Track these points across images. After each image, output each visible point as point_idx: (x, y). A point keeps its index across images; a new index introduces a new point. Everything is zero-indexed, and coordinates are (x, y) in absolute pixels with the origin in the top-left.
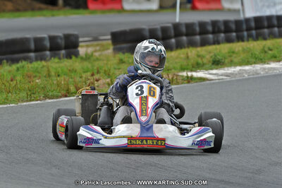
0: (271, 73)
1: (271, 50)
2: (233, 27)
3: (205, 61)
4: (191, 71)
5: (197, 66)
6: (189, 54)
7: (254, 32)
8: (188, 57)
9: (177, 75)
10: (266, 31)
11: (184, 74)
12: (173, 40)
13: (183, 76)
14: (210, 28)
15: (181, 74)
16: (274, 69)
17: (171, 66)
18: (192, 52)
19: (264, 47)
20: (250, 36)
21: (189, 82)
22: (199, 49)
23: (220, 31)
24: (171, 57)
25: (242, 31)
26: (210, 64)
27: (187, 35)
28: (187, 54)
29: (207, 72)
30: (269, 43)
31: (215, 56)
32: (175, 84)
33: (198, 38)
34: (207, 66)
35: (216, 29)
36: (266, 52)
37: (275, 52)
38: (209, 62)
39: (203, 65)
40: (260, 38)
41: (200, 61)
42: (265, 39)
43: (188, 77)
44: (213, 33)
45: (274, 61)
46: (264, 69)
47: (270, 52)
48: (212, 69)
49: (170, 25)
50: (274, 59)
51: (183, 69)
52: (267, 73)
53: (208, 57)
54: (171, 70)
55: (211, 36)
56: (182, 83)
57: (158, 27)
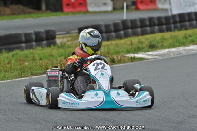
0: (190, 53)
1: (190, 36)
2: (164, 21)
3: (144, 46)
4: (134, 53)
5: (138, 50)
6: (133, 41)
7: (179, 24)
8: (132, 44)
9: (124, 57)
10: (187, 23)
11: (129, 55)
12: (122, 32)
13: (128, 57)
14: (148, 23)
15: (127, 55)
16: (192, 50)
17: (120, 50)
18: (135, 40)
19: (185, 35)
20: (176, 27)
21: (132, 61)
22: (140, 37)
23: (154, 25)
24: (121, 43)
25: (170, 24)
26: (148, 48)
27: (132, 28)
28: (132, 41)
29: (145, 54)
30: (189, 32)
31: (151, 42)
32: (123, 63)
33: (139, 29)
34: (145, 49)
35: (152, 23)
36: (187, 38)
37: (193, 38)
38: (147, 46)
39: (143, 48)
40: (183, 28)
41: (140, 46)
42: (186, 29)
43: (131, 57)
44: (150, 26)
45: (192, 45)
46: (186, 50)
47: (190, 38)
48: (149, 51)
49: (119, 21)
50: (192, 43)
51: (128, 52)
52: (187, 53)
53: (146, 43)
54: (120, 53)
55: (148, 28)
56: (128, 62)
57: (111, 23)
